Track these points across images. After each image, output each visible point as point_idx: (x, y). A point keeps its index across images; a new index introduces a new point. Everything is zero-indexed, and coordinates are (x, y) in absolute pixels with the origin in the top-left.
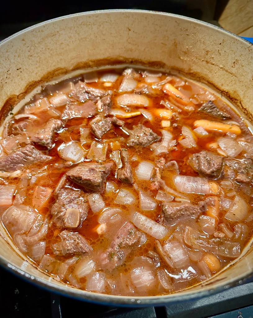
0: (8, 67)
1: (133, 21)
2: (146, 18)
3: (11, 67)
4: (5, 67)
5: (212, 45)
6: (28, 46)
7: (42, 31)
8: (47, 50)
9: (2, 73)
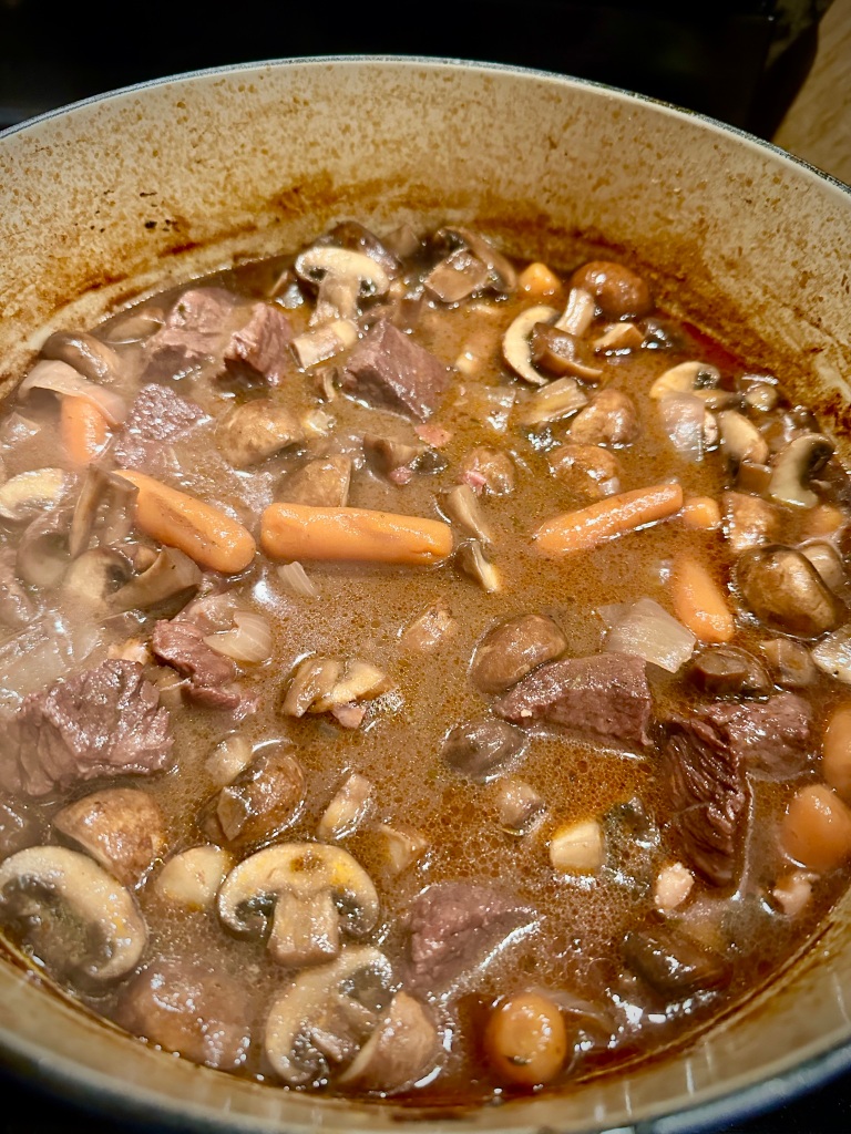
0: (110, 180)
1: (571, 118)
2: (616, 115)
3: (122, 183)
4: (100, 178)
5: (828, 255)
6: (195, 129)
7: (252, 89)
8: (260, 155)
9: (82, 194)
